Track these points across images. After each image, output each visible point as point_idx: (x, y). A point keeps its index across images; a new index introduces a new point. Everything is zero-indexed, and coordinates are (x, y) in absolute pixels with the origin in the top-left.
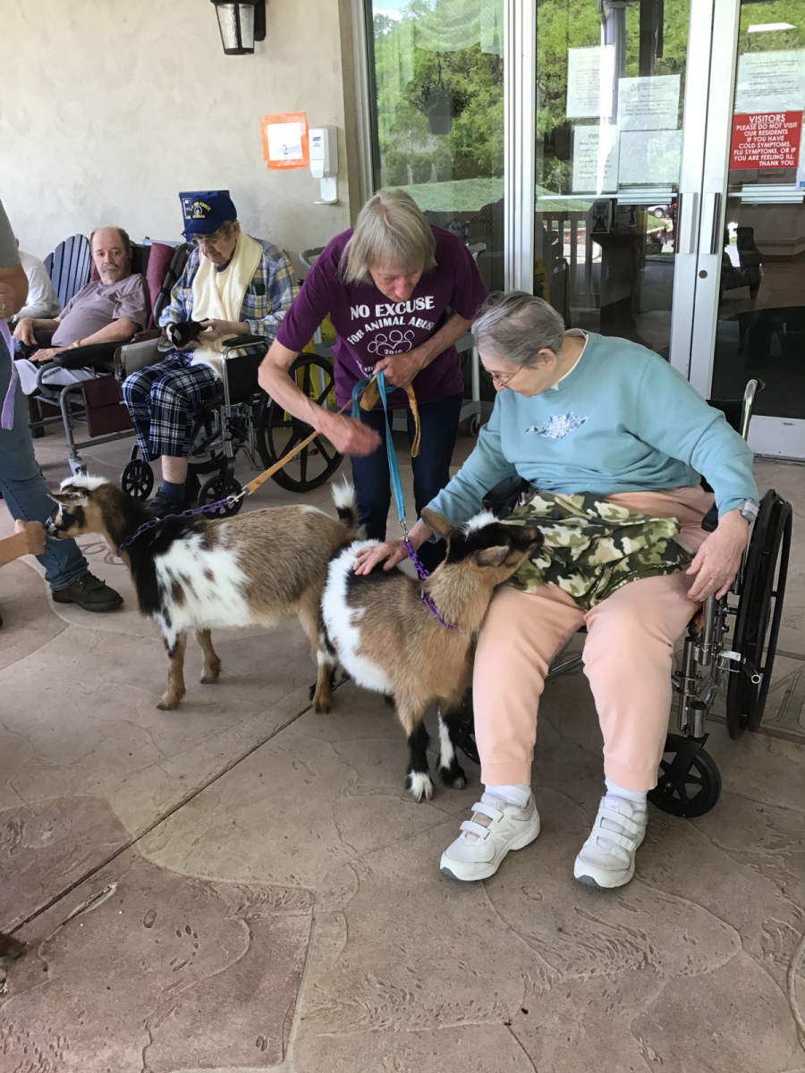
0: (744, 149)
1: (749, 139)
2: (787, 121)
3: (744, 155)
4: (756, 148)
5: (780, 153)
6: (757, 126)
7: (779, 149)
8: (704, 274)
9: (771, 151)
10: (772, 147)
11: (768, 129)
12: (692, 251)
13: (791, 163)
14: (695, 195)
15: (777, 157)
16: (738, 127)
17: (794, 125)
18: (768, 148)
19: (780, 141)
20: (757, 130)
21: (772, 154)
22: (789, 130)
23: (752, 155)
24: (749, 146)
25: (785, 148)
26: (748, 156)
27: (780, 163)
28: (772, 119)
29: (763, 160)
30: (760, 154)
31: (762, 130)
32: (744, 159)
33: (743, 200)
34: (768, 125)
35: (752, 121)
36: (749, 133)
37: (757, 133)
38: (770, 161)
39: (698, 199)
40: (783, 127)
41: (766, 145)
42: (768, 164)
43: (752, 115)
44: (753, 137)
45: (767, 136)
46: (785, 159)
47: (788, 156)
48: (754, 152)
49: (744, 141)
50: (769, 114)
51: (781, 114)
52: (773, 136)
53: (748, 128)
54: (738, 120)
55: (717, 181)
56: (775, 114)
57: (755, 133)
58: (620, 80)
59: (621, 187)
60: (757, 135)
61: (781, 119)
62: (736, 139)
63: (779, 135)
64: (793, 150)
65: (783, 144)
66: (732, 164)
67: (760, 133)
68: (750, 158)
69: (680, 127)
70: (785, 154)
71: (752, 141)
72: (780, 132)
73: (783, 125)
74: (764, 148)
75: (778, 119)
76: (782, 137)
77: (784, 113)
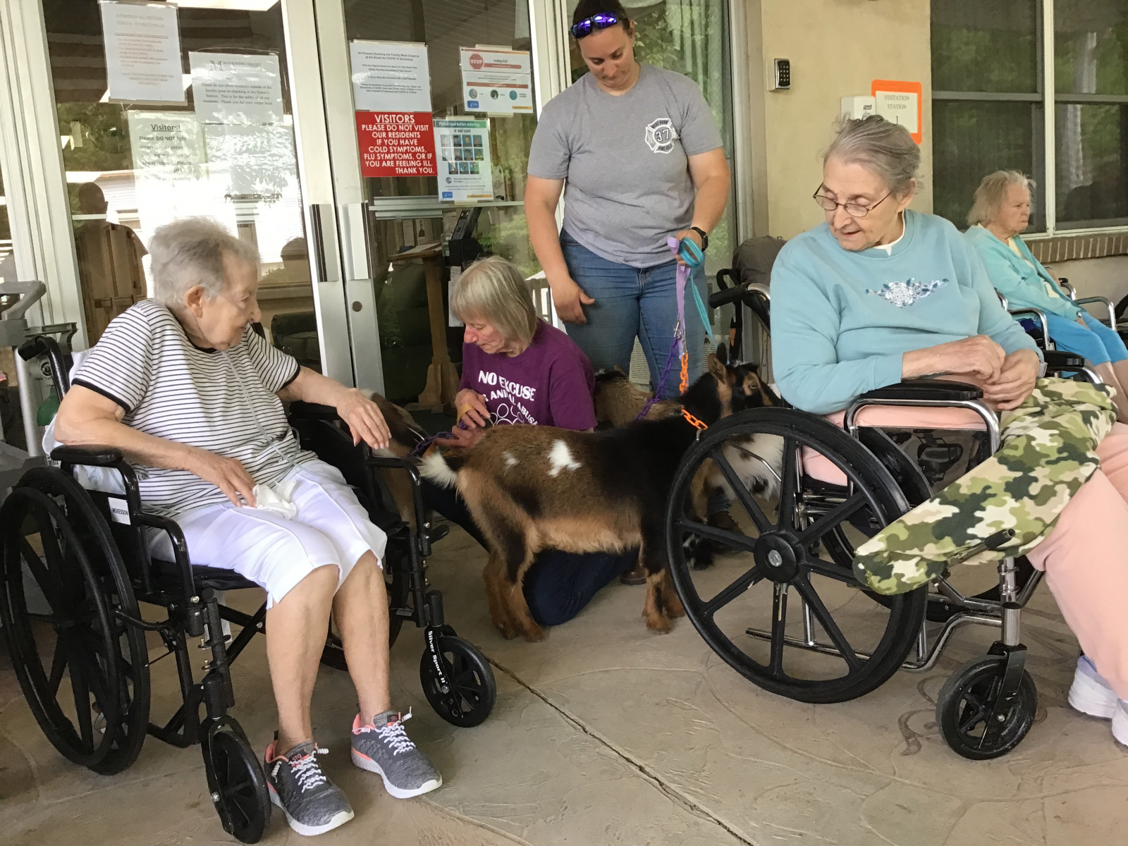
0: (376, 154)
1: (379, 142)
2: (417, 123)
3: (376, 160)
4: (388, 152)
5: (416, 160)
6: (385, 126)
7: (414, 154)
8: (357, 307)
9: (406, 156)
10: (406, 152)
11: (398, 130)
13: (430, 171)
15: (413, 163)
16: (363, 126)
17: (425, 128)
18: (402, 153)
19: (414, 145)
20: (387, 132)
21: (408, 160)
22: (421, 133)
23: (386, 161)
24: (380, 149)
25: (421, 153)
26: (381, 161)
27: (418, 170)
29: (399, 166)
30: (394, 160)
31: (392, 131)
32: (377, 164)
34: (398, 126)
35: (378, 121)
36: (378, 135)
37: (387, 135)
38: (407, 168)
41: (400, 149)
42: (405, 171)
43: (378, 114)
44: (382, 139)
45: (399, 139)
46: (422, 166)
47: (425, 163)
48: (387, 157)
49: (375, 144)
50: (397, 114)
51: (409, 114)
52: (405, 139)
53: (375, 128)
54: (363, 118)
55: (353, 191)
56: (404, 114)
57: (384, 134)
61: (410, 120)
62: (365, 141)
63: (412, 139)
64: (430, 156)
65: (417, 149)
66: (364, 170)
67: (390, 134)
68: (384, 164)
70: (422, 160)
71: (383, 144)
72: (412, 135)
73: (413, 127)
74: (398, 153)
75: (407, 119)
76: (416, 141)
77: (411, 114)
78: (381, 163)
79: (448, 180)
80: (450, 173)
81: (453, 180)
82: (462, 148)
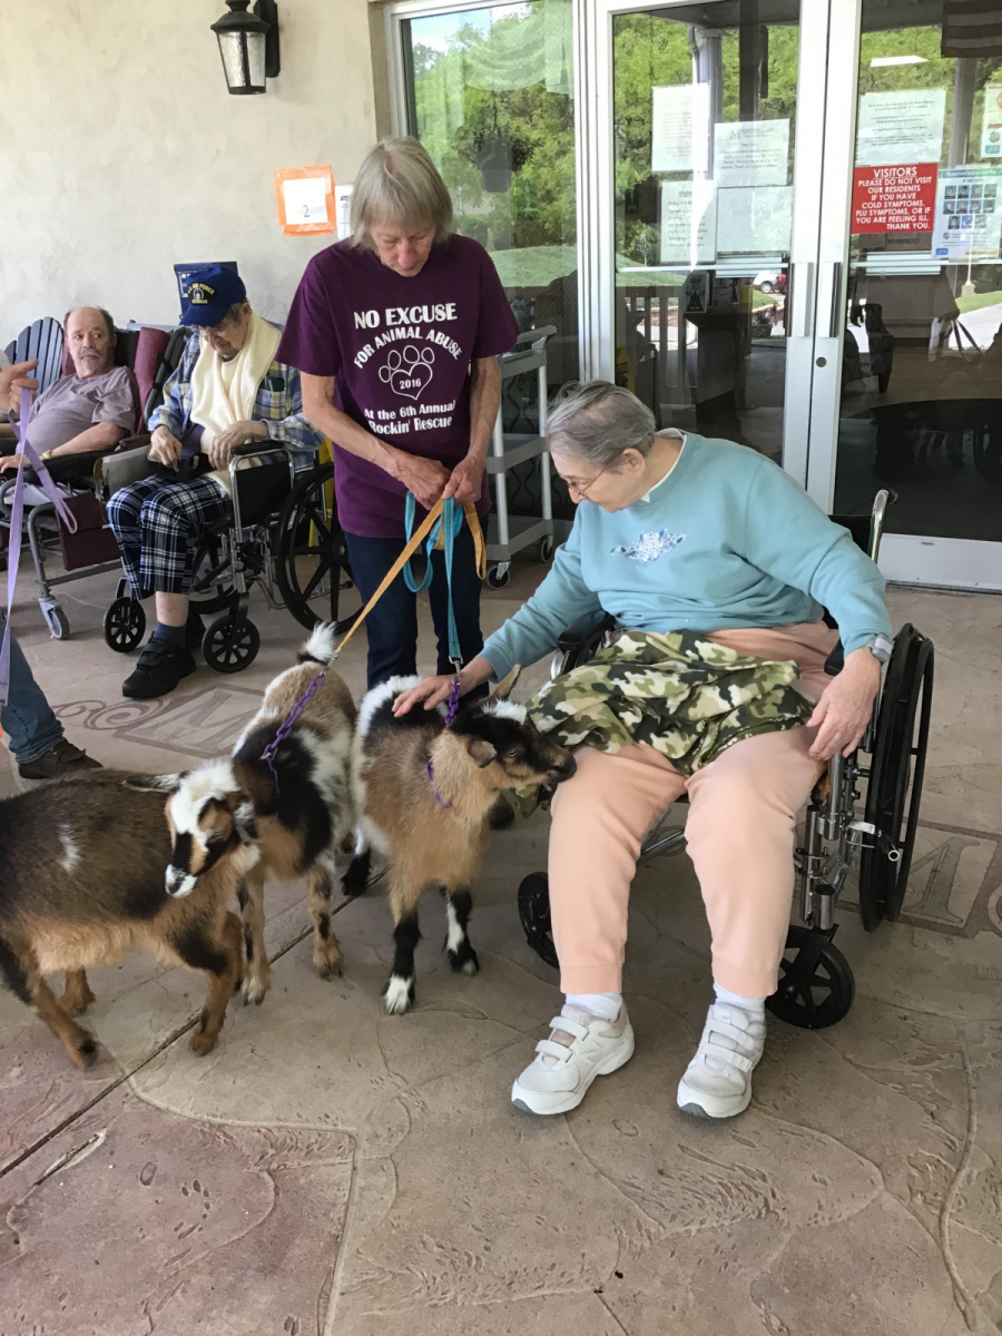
0: (868, 209)
1: (874, 198)
2: (918, 176)
3: (868, 216)
4: (882, 208)
5: (911, 214)
6: (883, 181)
7: (910, 209)
8: (822, 362)
9: (900, 212)
10: (902, 207)
11: (897, 184)
12: (807, 334)
13: (925, 226)
14: (810, 265)
15: (908, 219)
16: (860, 182)
17: (928, 180)
18: (897, 208)
19: (912, 200)
20: (884, 186)
21: (902, 215)
22: (922, 185)
23: (878, 217)
24: (873, 205)
25: (918, 207)
26: (873, 217)
27: (911, 226)
28: (901, 172)
29: (891, 222)
30: (887, 215)
31: (889, 186)
32: (868, 221)
33: (868, 270)
34: (897, 180)
35: (877, 175)
36: (874, 190)
37: (884, 190)
38: (900, 223)
39: (814, 271)
40: (914, 182)
41: (895, 204)
42: (898, 227)
43: (877, 168)
44: (878, 194)
45: (895, 194)
46: (917, 221)
47: (921, 218)
48: (880, 212)
49: (869, 200)
50: (897, 167)
51: (911, 166)
52: (902, 193)
53: (872, 182)
54: (860, 174)
55: (836, 248)
56: (905, 167)
57: (881, 190)
58: (718, 126)
59: (720, 256)
60: (884, 192)
61: (912, 172)
62: (858, 197)
63: (910, 192)
64: (928, 210)
65: (915, 203)
66: (854, 226)
67: (887, 189)
68: (875, 220)
69: (790, 183)
70: (917, 215)
71: (878, 200)
72: (911, 188)
73: (914, 180)
74: (892, 208)
75: (908, 172)
76: (914, 195)
77: (915, 165)
78: (872, 220)
79: (946, 236)
80: (950, 227)
81: (951, 236)
82: (969, 199)
